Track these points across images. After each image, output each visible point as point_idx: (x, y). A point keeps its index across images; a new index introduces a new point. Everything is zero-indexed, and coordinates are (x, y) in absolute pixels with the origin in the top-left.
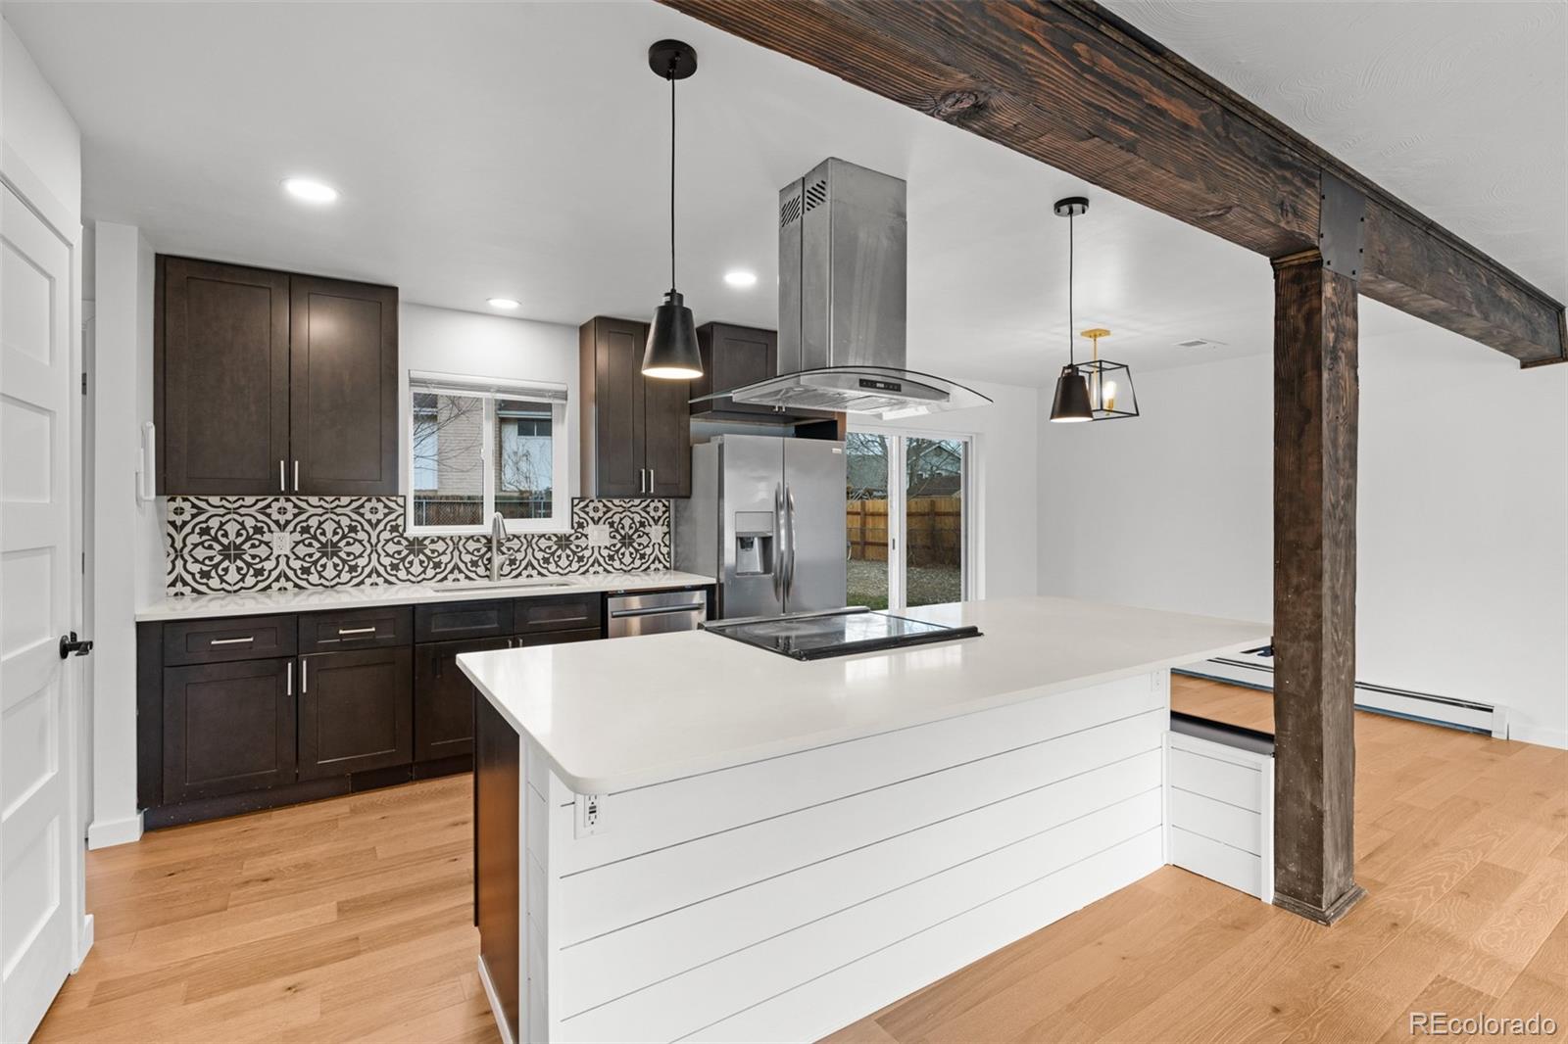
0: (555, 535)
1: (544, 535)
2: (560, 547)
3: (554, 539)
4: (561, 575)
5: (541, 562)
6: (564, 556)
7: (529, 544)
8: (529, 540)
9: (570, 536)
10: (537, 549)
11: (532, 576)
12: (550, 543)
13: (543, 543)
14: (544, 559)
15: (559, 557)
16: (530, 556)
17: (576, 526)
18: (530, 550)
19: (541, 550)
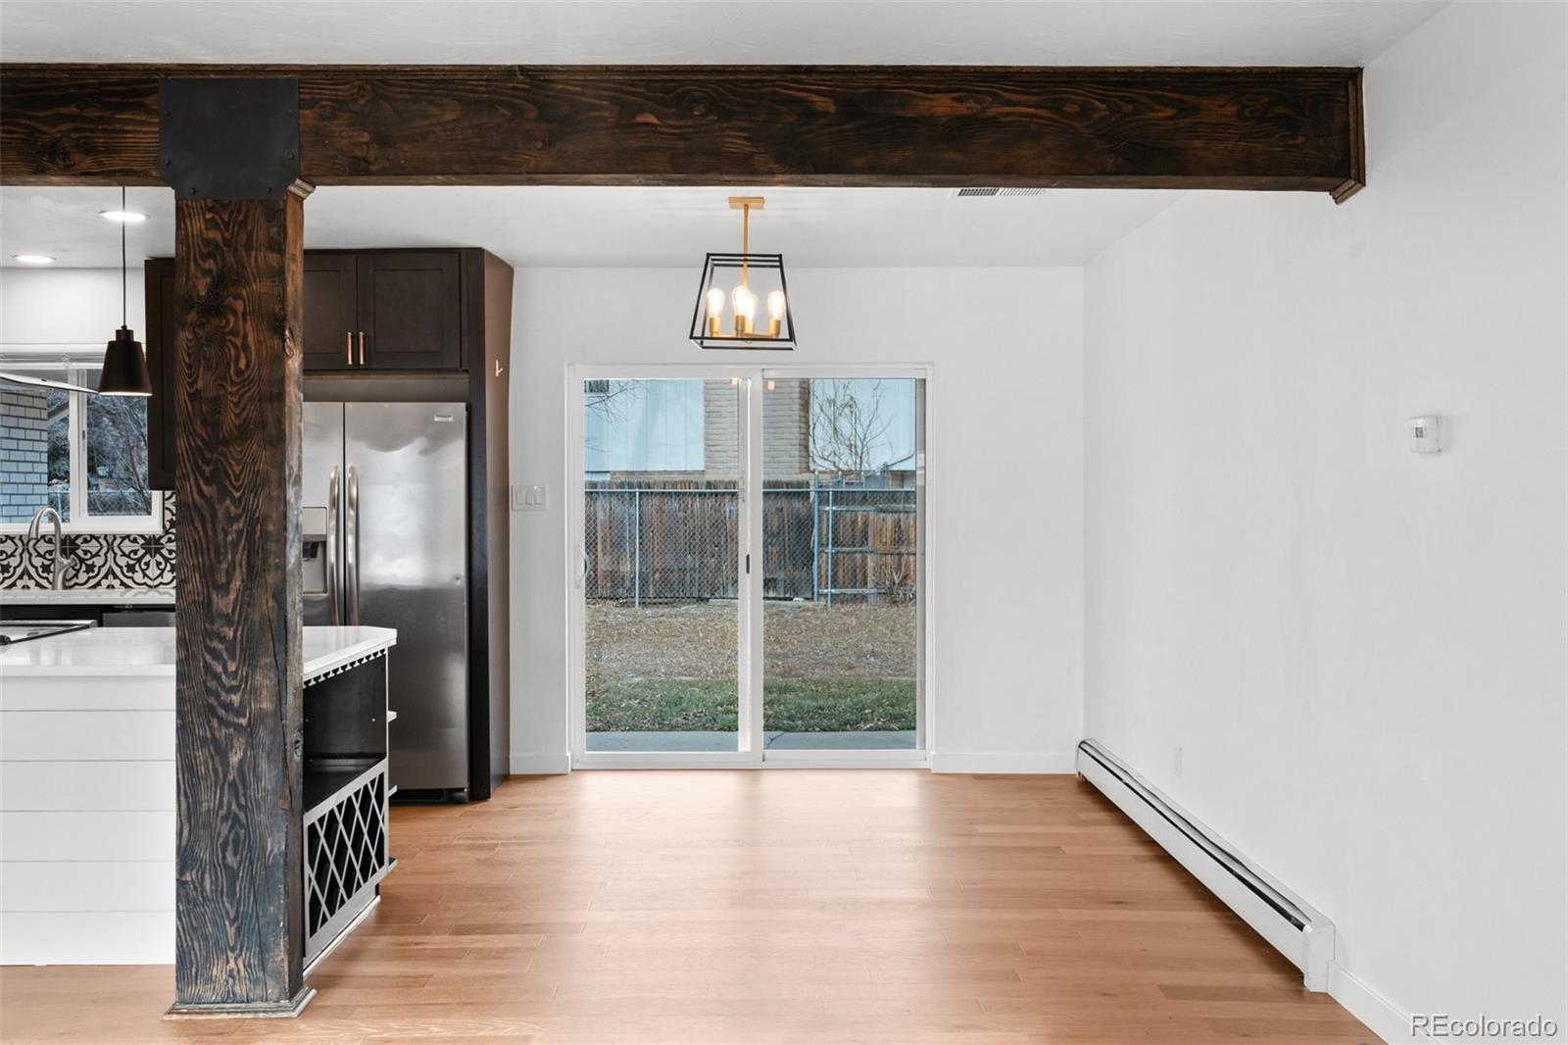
0: (142, 536)
1: (128, 536)
2: (148, 551)
3: (141, 541)
4: (150, 587)
5: (125, 569)
6: (153, 563)
7: (110, 547)
8: (110, 541)
9: (161, 537)
10: (119, 553)
11: (113, 587)
12: (136, 546)
13: (127, 546)
14: (128, 565)
15: (147, 564)
16: (110, 562)
17: (168, 525)
18: (110, 555)
19: (124, 554)
